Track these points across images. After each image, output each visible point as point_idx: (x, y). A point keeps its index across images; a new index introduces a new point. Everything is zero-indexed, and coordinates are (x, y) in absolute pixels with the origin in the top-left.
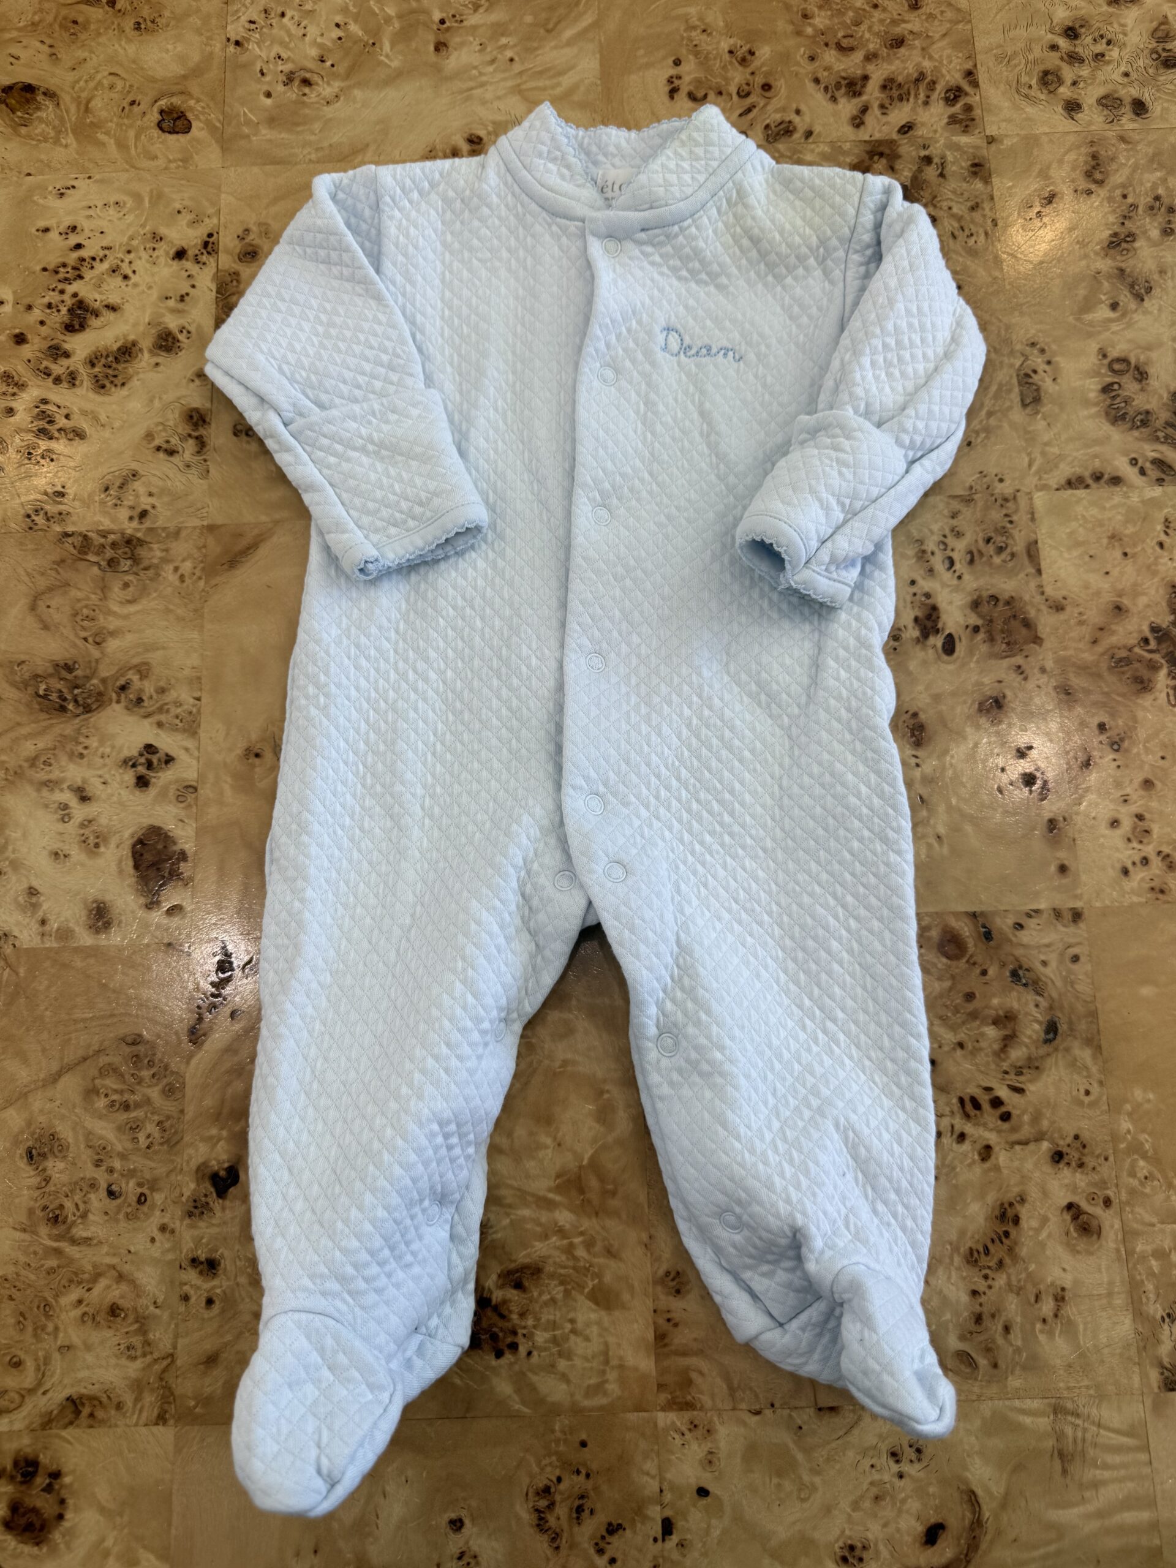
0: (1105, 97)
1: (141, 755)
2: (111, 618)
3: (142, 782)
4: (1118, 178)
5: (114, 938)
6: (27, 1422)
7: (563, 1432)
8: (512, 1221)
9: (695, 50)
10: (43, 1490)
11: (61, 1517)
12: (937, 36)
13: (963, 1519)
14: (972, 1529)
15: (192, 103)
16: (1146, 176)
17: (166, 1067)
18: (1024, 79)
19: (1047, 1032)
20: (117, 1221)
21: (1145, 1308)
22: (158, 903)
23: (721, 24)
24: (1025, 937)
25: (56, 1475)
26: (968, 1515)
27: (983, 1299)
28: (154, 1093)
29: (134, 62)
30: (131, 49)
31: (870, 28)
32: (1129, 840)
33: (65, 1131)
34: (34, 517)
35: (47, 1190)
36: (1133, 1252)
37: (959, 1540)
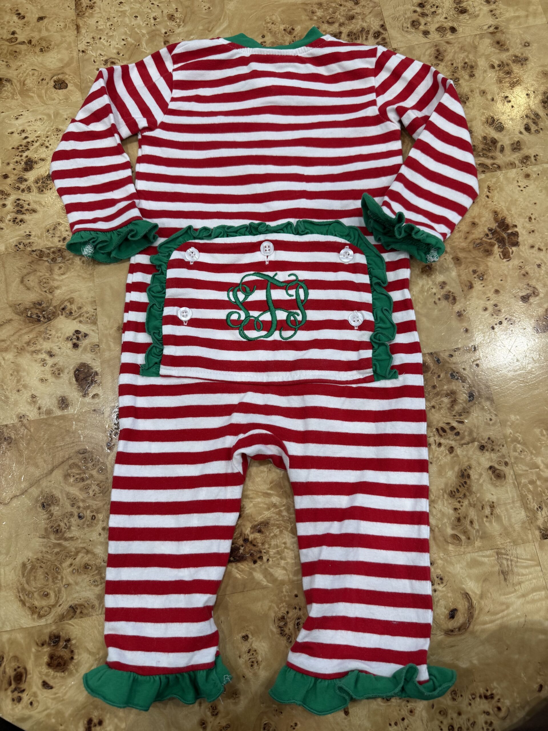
0: (439, 28)
1: (74, 335)
2: (55, 282)
3: (75, 346)
4: (448, 57)
5: (71, 411)
6: (53, 619)
7: (287, 592)
8: (254, 504)
9: (270, 31)
10: (63, 648)
11: (72, 658)
12: (367, 13)
13: (465, 606)
14: (469, 609)
15: (67, 76)
16: (460, 55)
17: (99, 461)
18: (405, 25)
19: (470, 397)
20: (84, 528)
21: (529, 506)
22: (88, 394)
23: (279, 20)
24: (453, 359)
25: (68, 640)
26: (466, 603)
27: (459, 511)
28: (94, 473)
29: (41, 64)
30: (40, 59)
31: (340, 14)
32: (492, 315)
33: (57, 493)
34: (19, 246)
35: (52, 519)
36: (521, 483)
37: (464, 614)
